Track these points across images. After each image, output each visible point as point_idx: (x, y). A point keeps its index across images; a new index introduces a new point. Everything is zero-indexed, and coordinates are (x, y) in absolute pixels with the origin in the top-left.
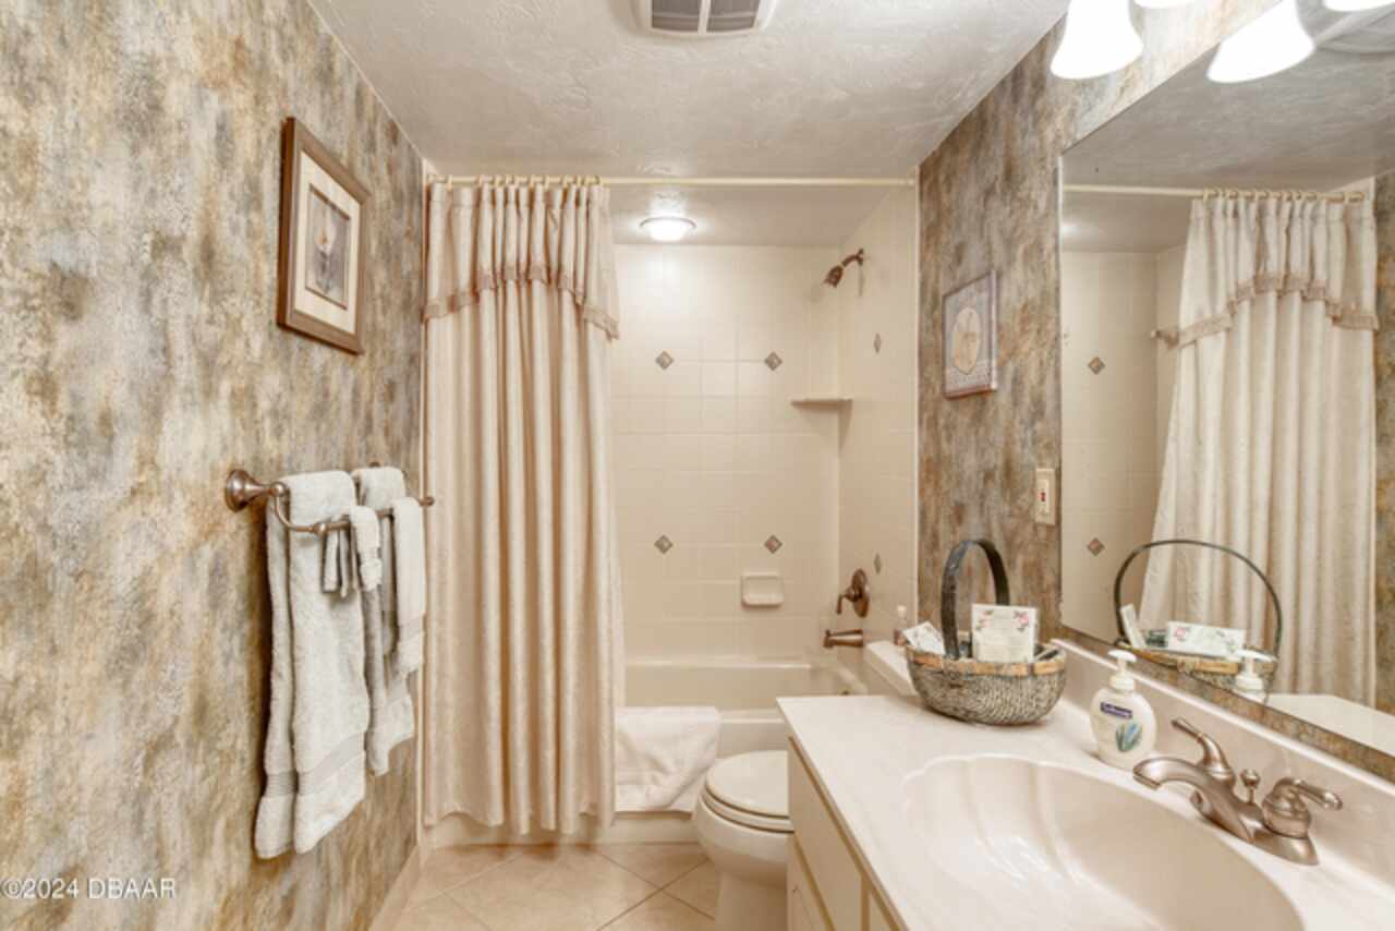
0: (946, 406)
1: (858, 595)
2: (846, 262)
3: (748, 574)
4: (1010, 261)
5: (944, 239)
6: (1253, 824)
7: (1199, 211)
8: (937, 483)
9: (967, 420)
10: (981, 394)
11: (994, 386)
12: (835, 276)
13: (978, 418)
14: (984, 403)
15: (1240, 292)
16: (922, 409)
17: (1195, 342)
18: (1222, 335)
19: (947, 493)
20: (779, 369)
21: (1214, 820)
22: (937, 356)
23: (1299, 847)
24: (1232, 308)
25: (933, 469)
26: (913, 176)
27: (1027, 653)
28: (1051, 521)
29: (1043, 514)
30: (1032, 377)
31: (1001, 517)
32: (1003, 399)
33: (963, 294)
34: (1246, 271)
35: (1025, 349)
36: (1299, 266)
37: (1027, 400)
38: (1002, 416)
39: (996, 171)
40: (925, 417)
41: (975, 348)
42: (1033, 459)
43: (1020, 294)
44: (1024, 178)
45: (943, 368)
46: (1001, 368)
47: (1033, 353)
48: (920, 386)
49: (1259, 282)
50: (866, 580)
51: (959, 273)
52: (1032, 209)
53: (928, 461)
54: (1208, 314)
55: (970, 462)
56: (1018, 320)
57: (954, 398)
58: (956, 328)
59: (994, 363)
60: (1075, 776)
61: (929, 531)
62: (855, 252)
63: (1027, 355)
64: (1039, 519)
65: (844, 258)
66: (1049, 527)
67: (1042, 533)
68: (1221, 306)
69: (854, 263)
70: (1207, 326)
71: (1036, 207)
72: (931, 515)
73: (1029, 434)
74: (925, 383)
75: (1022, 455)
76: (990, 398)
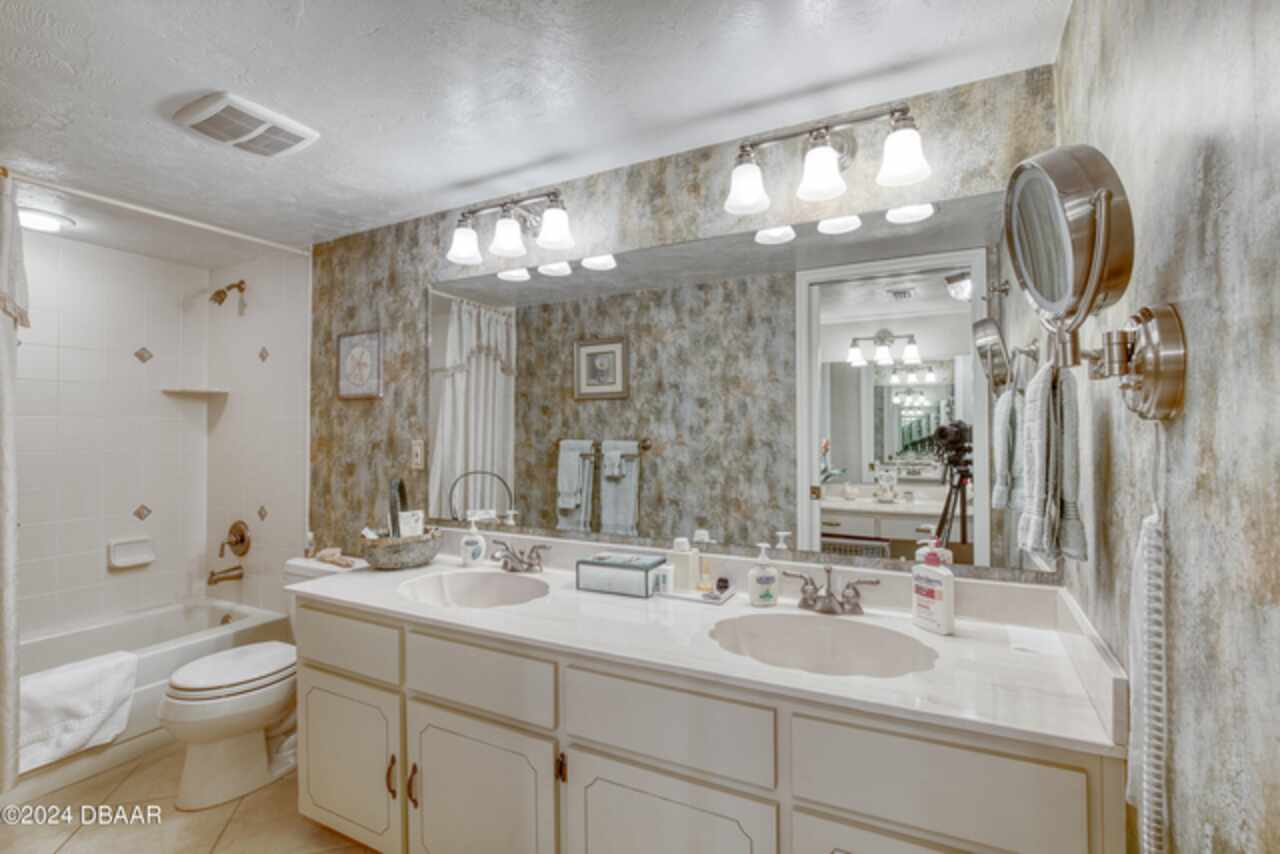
0: (338, 405)
1: (239, 540)
2: (230, 288)
3: (113, 542)
4: (394, 328)
5: (337, 299)
6: (525, 566)
7: (454, 308)
8: (329, 452)
9: (357, 413)
10: (370, 400)
11: (381, 395)
12: (220, 297)
13: (367, 413)
14: (372, 404)
15: (472, 352)
16: (313, 404)
17: (453, 375)
18: (465, 373)
19: (339, 458)
20: (149, 362)
21: (513, 570)
22: (330, 372)
23: (537, 568)
24: (469, 359)
25: (323, 444)
26: (308, 250)
27: (419, 531)
28: (421, 467)
29: (417, 464)
30: (408, 391)
31: (386, 469)
32: (388, 402)
33: (356, 339)
34: (474, 343)
35: (404, 377)
36: (492, 344)
37: (405, 404)
38: (387, 412)
39: (383, 274)
40: (317, 409)
41: (366, 372)
42: (409, 436)
43: (400, 347)
44: (404, 286)
45: (338, 379)
46: (387, 384)
47: (409, 381)
48: (312, 389)
49: (479, 348)
50: (246, 527)
51: (352, 324)
52: (408, 305)
53: (321, 439)
54: (458, 362)
55: (361, 438)
56: (399, 360)
57: (347, 400)
58: (349, 358)
59: (382, 382)
60: (458, 575)
61: (321, 484)
62: (236, 282)
63: (405, 380)
64: (414, 467)
65: (228, 284)
66: (419, 471)
67: (415, 474)
68: (465, 360)
69: (235, 290)
70: (458, 368)
71: (412, 304)
72: (324, 472)
73: (407, 422)
74: (316, 388)
75: (402, 433)
76: (376, 403)
